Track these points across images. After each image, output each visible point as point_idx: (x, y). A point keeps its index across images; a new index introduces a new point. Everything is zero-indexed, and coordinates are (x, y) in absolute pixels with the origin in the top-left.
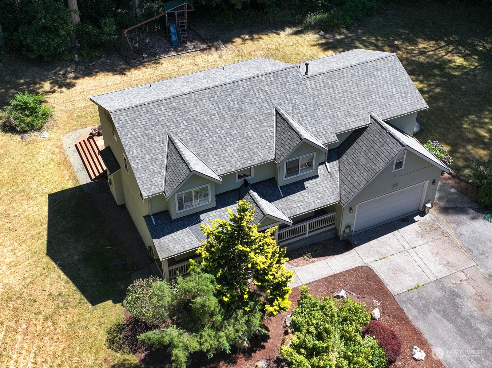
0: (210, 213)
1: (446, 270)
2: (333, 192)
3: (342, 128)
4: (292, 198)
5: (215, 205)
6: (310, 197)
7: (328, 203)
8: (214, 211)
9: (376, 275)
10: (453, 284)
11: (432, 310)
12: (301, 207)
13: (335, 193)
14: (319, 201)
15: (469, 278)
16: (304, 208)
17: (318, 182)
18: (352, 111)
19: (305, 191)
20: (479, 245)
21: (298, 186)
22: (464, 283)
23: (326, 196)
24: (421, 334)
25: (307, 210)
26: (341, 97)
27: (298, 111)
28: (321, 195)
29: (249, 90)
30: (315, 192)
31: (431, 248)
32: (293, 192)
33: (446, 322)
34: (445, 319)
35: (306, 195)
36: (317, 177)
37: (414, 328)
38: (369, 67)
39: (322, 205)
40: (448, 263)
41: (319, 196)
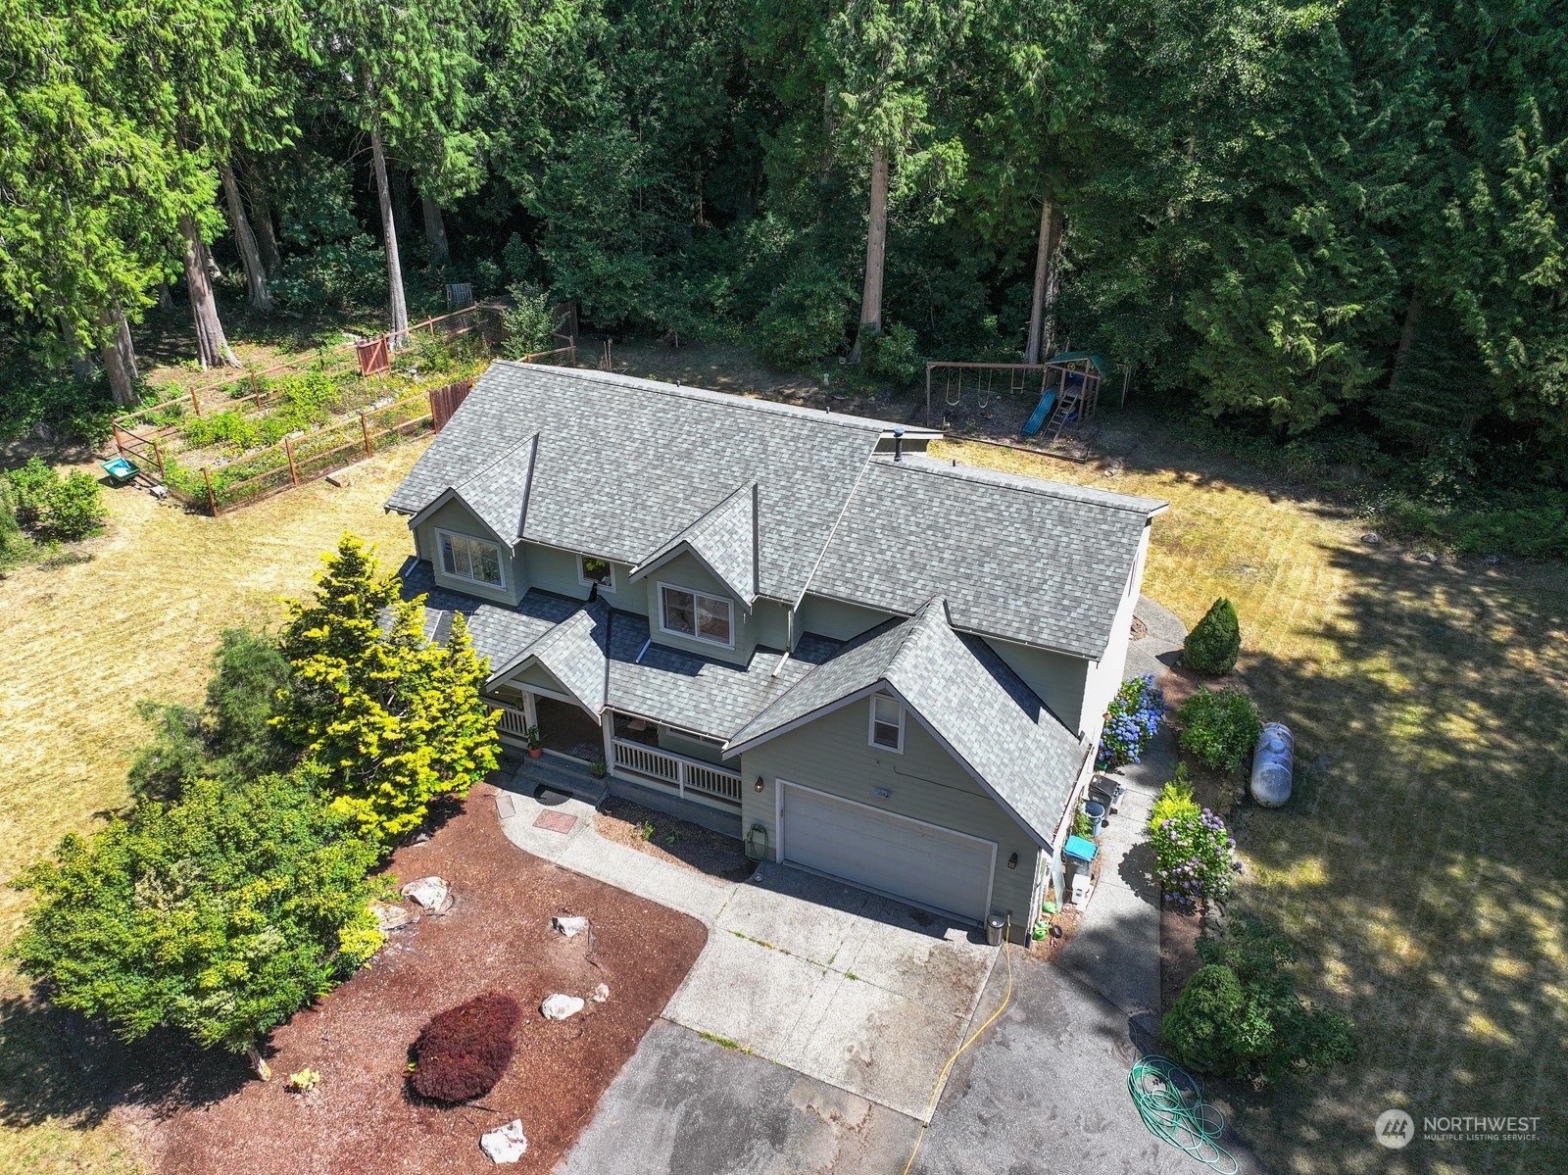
0: (499, 610)
1: (841, 1070)
2: (738, 715)
3: (842, 589)
4: (651, 675)
5: (515, 603)
6: (686, 695)
7: (705, 729)
8: (507, 613)
9: (695, 957)
10: (809, 1107)
11: (681, 1108)
12: (649, 702)
13: (738, 721)
14: (692, 714)
15: (864, 1131)
16: (650, 709)
17: (731, 680)
18: (903, 572)
19: (690, 679)
20: (1008, 1098)
21: (688, 663)
22: (835, 1129)
23: (714, 715)
24: (586, 1122)
25: (653, 714)
26: (911, 533)
27: (784, 509)
28: (709, 707)
29: (740, 430)
30: (704, 694)
31: (886, 1007)
32: (667, 667)
33: (668, 1155)
34: (675, 1147)
35: (682, 689)
36: (743, 669)
37: (592, 1103)
38: (1049, 507)
39: (689, 725)
40: (868, 1065)
41: (703, 706)
